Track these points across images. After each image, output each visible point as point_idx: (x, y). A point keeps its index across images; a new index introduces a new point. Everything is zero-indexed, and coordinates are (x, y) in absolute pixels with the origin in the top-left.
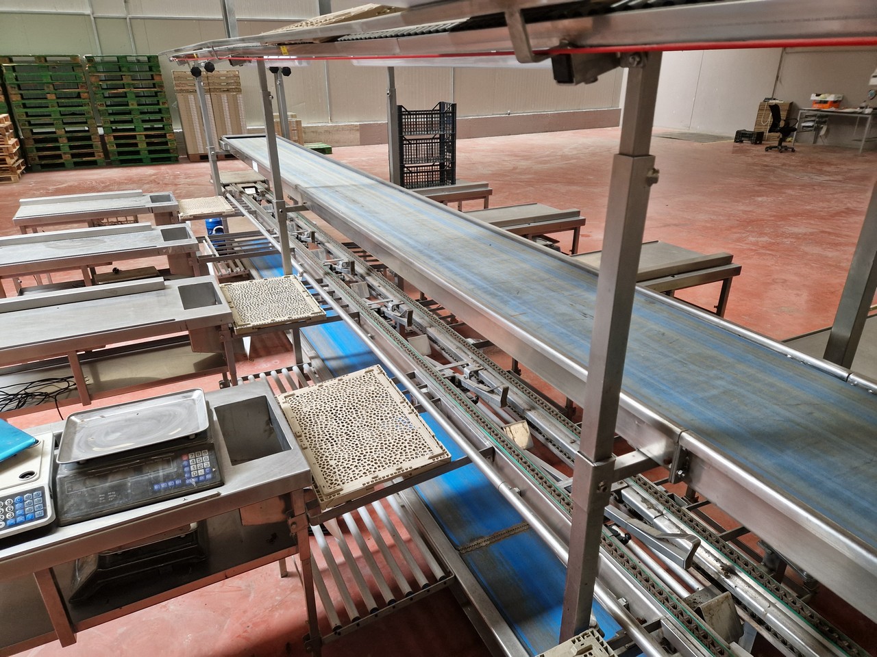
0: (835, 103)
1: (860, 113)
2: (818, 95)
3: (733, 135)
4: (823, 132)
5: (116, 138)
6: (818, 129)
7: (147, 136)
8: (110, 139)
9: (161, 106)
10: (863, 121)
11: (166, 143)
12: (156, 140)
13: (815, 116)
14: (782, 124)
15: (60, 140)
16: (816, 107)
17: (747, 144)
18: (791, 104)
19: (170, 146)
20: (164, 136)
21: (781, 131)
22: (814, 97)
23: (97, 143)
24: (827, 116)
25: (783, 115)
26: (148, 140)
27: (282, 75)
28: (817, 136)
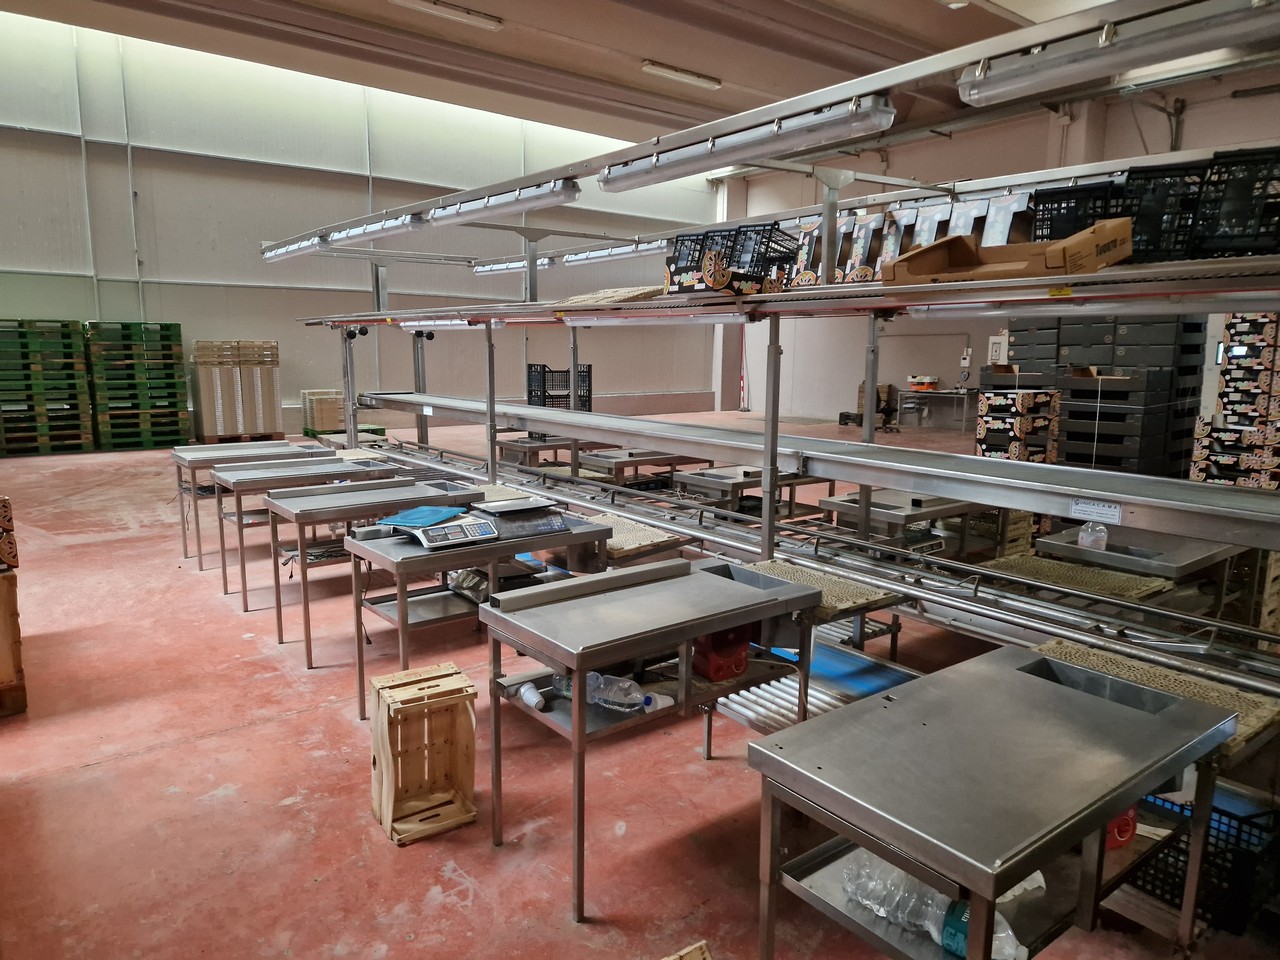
0: (931, 384)
1: (956, 394)
2: (914, 377)
3: (837, 418)
4: (925, 413)
5: (112, 417)
6: (920, 411)
7: (153, 416)
8: (104, 419)
9: (176, 380)
10: (960, 401)
11: (176, 423)
12: (164, 420)
13: (915, 397)
14: (883, 404)
15: (38, 419)
16: (914, 388)
17: (852, 426)
18: (890, 386)
19: (181, 426)
20: (175, 414)
22: (910, 379)
23: (86, 422)
24: (926, 398)
25: (884, 396)
26: (153, 420)
27: (425, 339)
28: (920, 419)
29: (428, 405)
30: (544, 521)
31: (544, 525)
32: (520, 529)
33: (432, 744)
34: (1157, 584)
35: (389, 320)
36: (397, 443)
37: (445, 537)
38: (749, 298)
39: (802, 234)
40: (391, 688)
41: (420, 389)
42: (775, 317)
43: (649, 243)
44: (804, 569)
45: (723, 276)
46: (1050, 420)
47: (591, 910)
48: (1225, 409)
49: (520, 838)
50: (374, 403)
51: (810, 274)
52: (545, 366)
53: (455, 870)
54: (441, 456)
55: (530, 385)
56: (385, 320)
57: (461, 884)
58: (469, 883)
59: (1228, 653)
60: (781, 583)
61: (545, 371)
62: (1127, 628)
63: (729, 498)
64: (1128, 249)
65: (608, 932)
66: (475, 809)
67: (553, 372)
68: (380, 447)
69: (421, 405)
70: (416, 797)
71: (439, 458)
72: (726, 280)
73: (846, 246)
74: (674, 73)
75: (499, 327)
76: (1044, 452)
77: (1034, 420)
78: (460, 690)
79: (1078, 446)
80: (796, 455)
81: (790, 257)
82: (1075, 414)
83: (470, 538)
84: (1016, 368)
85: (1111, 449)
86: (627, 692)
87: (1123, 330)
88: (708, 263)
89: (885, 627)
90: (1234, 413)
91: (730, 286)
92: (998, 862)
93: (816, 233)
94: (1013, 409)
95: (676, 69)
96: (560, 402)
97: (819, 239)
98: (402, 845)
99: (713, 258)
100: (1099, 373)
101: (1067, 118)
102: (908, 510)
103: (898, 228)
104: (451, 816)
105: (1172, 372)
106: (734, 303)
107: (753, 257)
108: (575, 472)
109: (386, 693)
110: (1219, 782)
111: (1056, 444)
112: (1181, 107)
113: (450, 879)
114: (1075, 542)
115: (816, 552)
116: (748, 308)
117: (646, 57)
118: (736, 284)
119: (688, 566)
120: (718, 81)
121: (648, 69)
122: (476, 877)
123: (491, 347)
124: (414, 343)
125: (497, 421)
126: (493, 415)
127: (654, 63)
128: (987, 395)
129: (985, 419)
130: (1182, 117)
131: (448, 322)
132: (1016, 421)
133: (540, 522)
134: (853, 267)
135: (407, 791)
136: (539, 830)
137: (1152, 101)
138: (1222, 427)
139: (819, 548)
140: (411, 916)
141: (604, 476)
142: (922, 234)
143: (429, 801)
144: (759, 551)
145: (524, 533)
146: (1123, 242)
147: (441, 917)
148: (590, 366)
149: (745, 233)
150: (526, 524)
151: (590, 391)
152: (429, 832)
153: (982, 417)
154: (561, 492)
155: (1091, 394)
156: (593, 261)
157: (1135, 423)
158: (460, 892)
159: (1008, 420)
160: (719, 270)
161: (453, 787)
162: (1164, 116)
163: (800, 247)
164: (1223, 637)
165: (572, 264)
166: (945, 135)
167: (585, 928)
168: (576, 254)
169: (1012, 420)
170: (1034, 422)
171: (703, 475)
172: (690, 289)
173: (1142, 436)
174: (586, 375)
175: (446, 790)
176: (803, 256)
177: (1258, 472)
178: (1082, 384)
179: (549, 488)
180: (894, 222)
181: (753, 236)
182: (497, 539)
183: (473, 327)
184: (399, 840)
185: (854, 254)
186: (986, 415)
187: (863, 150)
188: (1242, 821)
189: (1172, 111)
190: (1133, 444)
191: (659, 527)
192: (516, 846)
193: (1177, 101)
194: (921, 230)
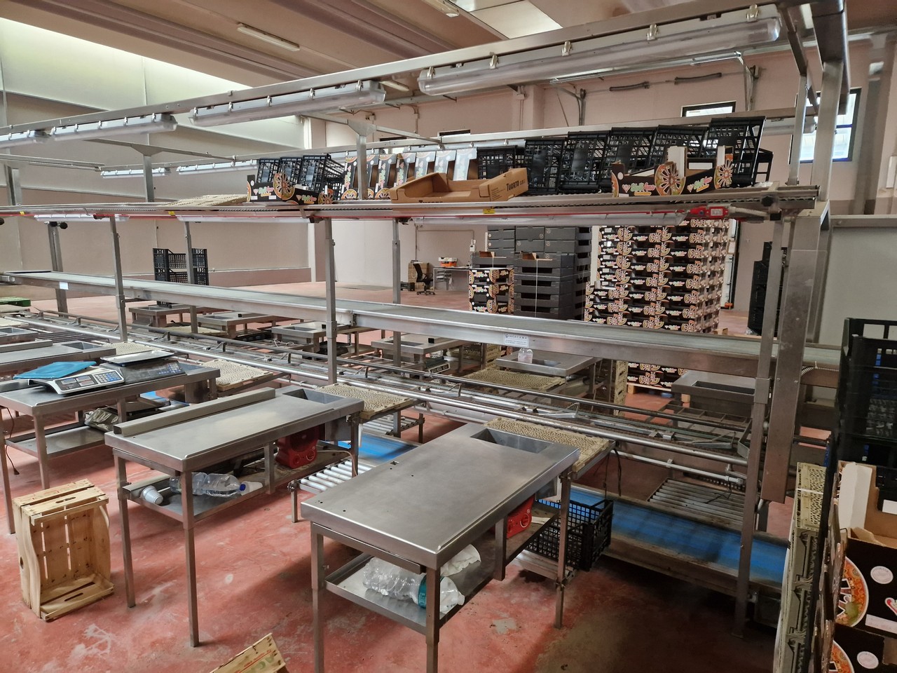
0: (453, 262)
2: (442, 258)
4: (450, 282)
6: (447, 280)
13: (443, 271)
14: (424, 276)
16: (443, 265)
17: (405, 291)
18: (428, 264)
21: (424, 281)
22: (440, 259)
24: (450, 272)
25: (424, 271)
27: (59, 228)
28: (448, 285)
29: (64, 281)
30: (164, 368)
31: (163, 370)
32: (143, 375)
33: (73, 542)
34: (557, 380)
35: (22, 213)
36: (38, 312)
37: (77, 385)
38: (308, 207)
39: (347, 164)
40: (31, 504)
41: (57, 268)
42: (329, 219)
43: (243, 161)
44: (357, 388)
45: (289, 191)
46: (509, 286)
47: (203, 637)
48: (601, 278)
49: (150, 599)
50: (14, 280)
51: (353, 192)
52: (167, 250)
53: (96, 631)
54: (80, 322)
55: (156, 265)
56: (18, 213)
57: (101, 639)
58: (108, 637)
59: (586, 416)
60: (339, 398)
61: (167, 255)
62: (538, 407)
63: (312, 343)
64: (525, 187)
65: (218, 648)
66: (112, 584)
67: (175, 255)
68: (23, 316)
69: (57, 282)
70: (61, 584)
71: (77, 324)
72: (292, 194)
73: (375, 174)
74: (263, 35)
75: (123, 220)
76: (506, 306)
77: (500, 286)
78: (94, 499)
79: (527, 302)
80: (348, 313)
81: (340, 179)
82: (525, 283)
83: (100, 384)
84: (493, 253)
85: (544, 303)
86: (227, 483)
87: (548, 231)
88: (277, 182)
89: (414, 421)
90: (606, 280)
91: (294, 198)
92: (440, 547)
93: (355, 164)
94: (488, 280)
95: (265, 33)
96: (180, 278)
97: (356, 167)
98: (49, 620)
99: (280, 178)
100: (537, 257)
101: (523, 96)
102: (427, 345)
103: (405, 164)
104: (91, 594)
105: (574, 256)
106: (298, 210)
107: (314, 177)
108: (195, 330)
109: (27, 509)
110: (572, 486)
111: (513, 301)
112: (584, 95)
113: (92, 637)
114: (517, 360)
115: (366, 377)
116: (308, 214)
117: (240, 21)
118: (299, 197)
119: (274, 392)
120: (298, 46)
121: (242, 29)
122: (113, 633)
123: (116, 237)
124: (50, 232)
125: (125, 293)
126: (121, 289)
127: (247, 26)
128: (473, 271)
129: (473, 286)
130: (585, 100)
131: (78, 216)
132: (490, 287)
133: (160, 368)
134: (379, 188)
135: (53, 581)
136: (166, 591)
137: (568, 89)
138: (599, 288)
139: (368, 374)
140: (58, 669)
141: (219, 331)
142: (420, 169)
143: (73, 585)
144: (327, 378)
145: (147, 378)
146: (523, 182)
147: (84, 664)
148: (205, 250)
149: (308, 161)
150: (149, 371)
151: (206, 269)
152: (72, 608)
153: (471, 285)
154: (184, 346)
155: (532, 270)
156: (200, 172)
157: (556, 286)
158: (100, 645)
159: (485, 287)
160: (285, 187)
161: (93, 572)
162: (575, 99)
163: (345, 173)
164: (584, 407)
165: (184, 173)
166: (452, 99)
167: (200, 650)
168: (187, 166)
169: (487, 287)
170: (500, 287)
171: (294, 328)
172: (266, 199)
173: (560, 295)
174: (200, 257)
175: (88, 575)
176: (348, 179)
177: (617, 313)
178: (529, 264)
179: (173, 343)
180: (402, 161)
181: (314, 163)
182: (124, 383)
183: (99, 220)
184: (47, 617)
185: (380, 180)
186: (473, 284)
187: (402, 104)
188: (591, 508)
189: (579, 96)
190: (555, 299)
191: (259, 367)
192: (146, 606)
193: (581, 90)
194: (419, 167)
